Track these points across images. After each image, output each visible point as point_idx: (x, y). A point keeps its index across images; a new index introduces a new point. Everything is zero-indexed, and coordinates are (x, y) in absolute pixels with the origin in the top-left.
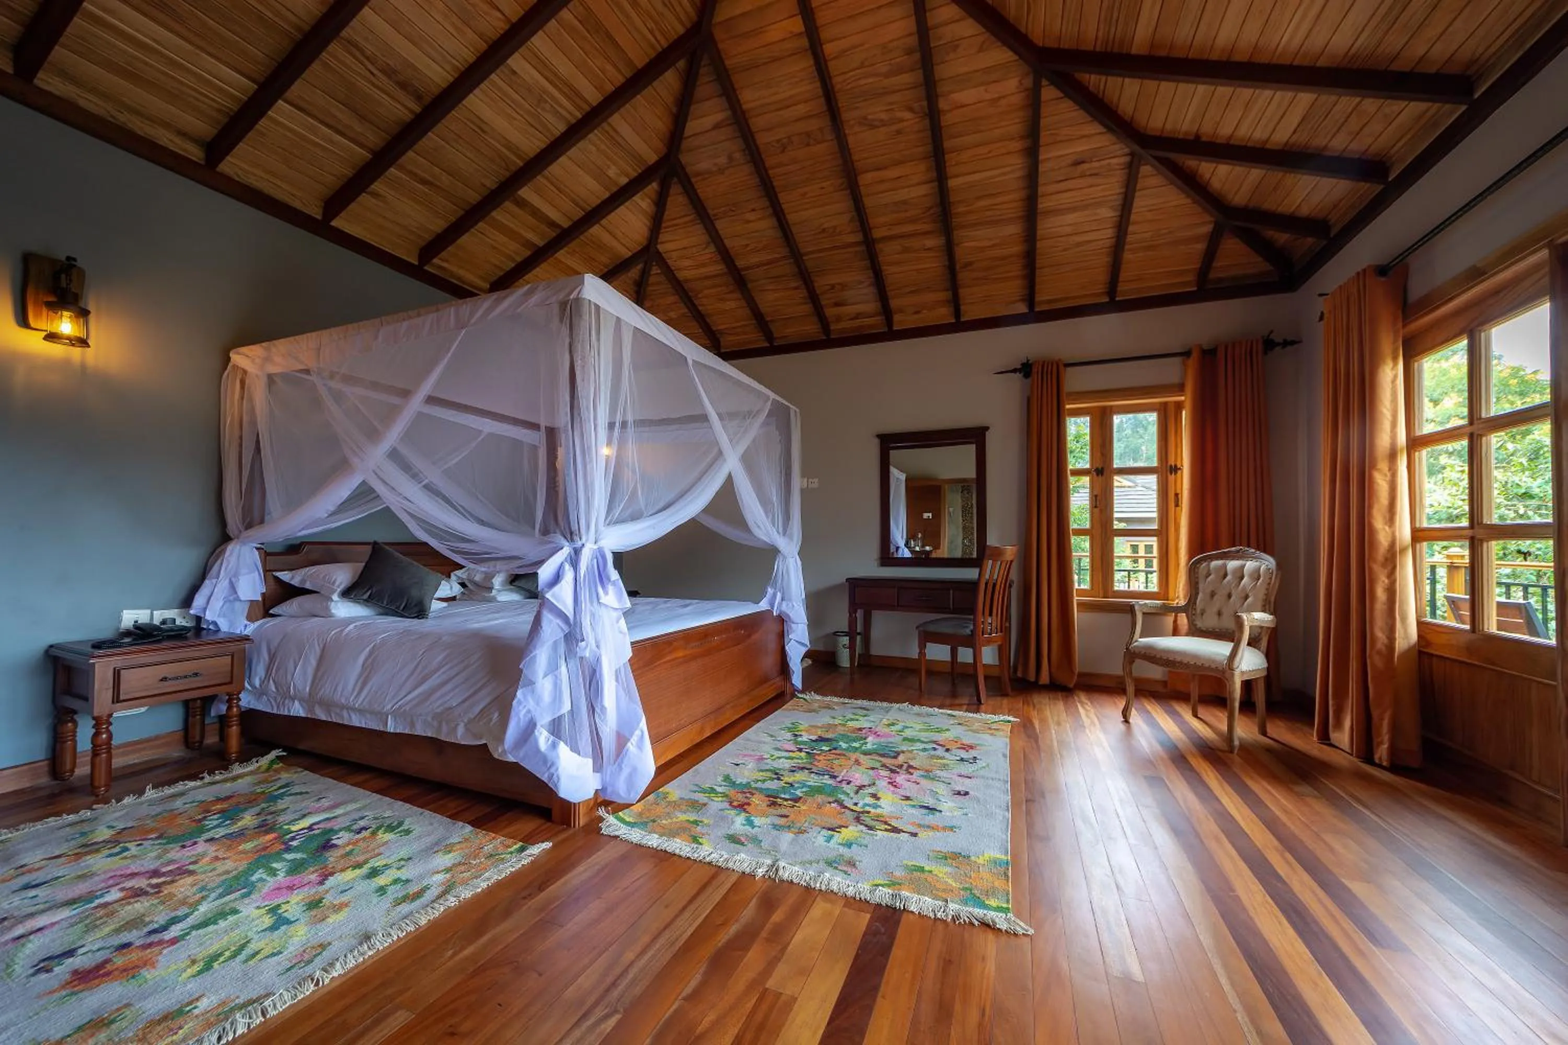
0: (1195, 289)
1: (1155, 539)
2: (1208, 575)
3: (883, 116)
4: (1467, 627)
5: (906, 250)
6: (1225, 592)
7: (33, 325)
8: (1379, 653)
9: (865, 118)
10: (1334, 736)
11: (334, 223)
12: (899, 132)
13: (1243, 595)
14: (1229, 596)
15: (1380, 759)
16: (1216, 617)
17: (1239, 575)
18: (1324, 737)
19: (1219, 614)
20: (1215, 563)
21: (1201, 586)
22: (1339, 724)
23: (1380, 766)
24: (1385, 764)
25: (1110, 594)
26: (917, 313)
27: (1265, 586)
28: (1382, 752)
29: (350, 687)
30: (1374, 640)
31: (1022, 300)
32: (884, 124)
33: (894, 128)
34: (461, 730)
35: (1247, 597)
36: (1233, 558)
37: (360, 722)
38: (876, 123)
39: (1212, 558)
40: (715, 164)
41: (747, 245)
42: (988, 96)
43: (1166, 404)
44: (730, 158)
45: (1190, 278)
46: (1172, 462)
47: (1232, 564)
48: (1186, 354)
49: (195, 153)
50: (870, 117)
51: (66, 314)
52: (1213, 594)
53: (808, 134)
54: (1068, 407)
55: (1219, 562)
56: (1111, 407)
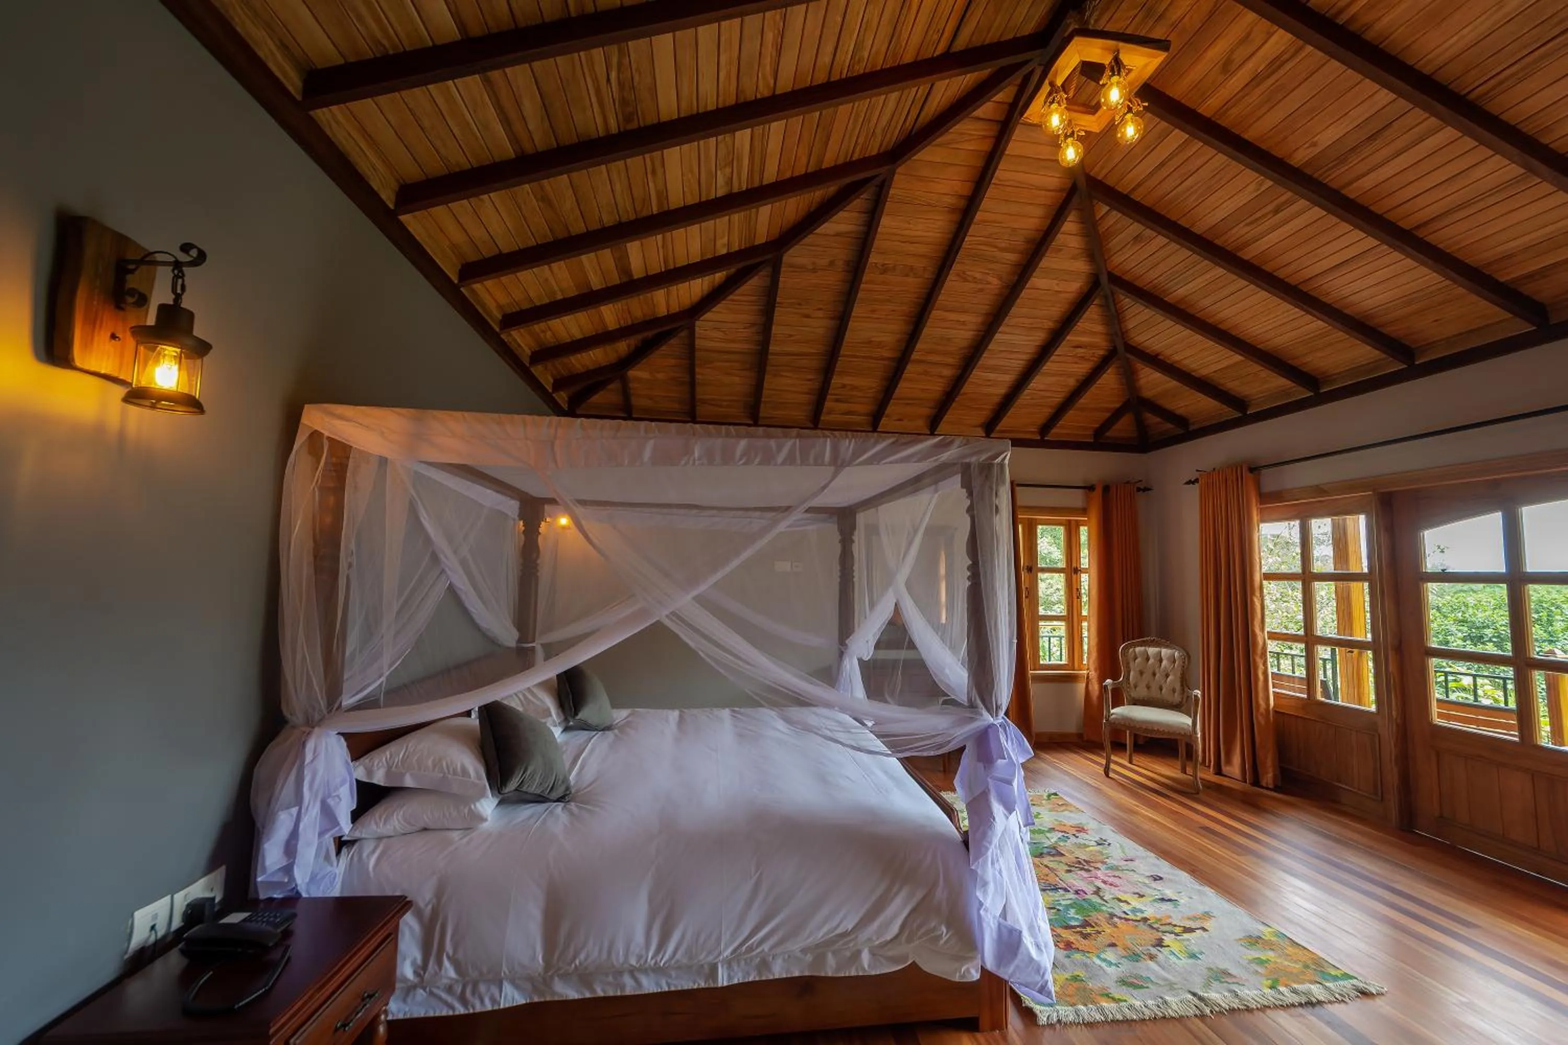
0: (1092, 441)
1: (1063, 623)
2: (1135, 658)
3: (978, 276)
4: (1305, 696)
5: (926, 373)
6: (1151, 671)
7: (78, 363)
8: (1262, 714)
9: (964, 273)
10: (1226, 769)
11: (403, 218)
12: (981, 290)
13: (1165, 673)
14: (1154, 674)
15: (1267, 784)
16: (1146, 689)
17: (1159, 658)
18: (1219, 772)
19: (1148, 687)
20: (1138, 649)
21: (1131, 665)
22: (1229, 762)
23: (1267, 788)
24: (1271, 786)
25: (1037, 667)
26: (900, 420)
27: (1180, 669)
28: (1268, 778)
29: (639, 937)
30: (1258, 705)
31: (981, 426)
32: (975, 280)
33: (980, 286)
34: (865, 957)
35: (1167, 676)
36: (1154, 646)
37: (658, 984)
38: (970, 279)
39: (1135, 645)
40: (814, 263)
41: (791, 336)
42: (1057, 288)
43: (1069, 521)
44: (832, 263)
45: (1091, 432)
46: (1074, 565)
47: (1152, 651)
48: (1090, 488)
49: (293, 82)
50: (968, 273)
51: (171, 350)
52: (1141, 673)
53: (912, 268)
54: (1020, 516)
55: (1143, 648)
56: (1036, 519)
